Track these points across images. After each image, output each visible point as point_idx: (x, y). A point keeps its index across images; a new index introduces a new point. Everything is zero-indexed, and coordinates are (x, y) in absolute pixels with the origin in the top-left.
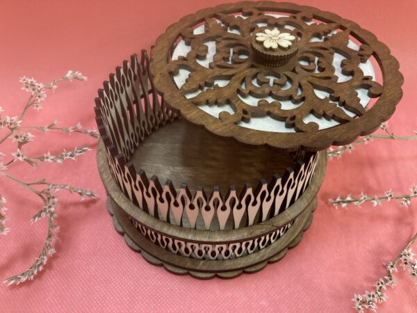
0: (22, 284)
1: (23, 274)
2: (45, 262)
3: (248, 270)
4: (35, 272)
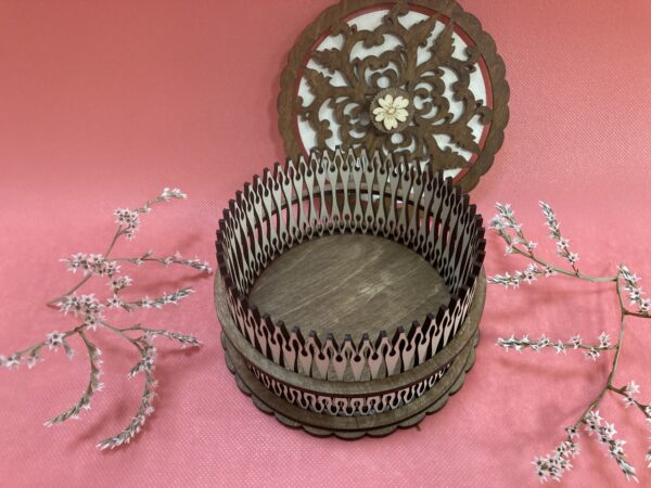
0: (117, 448)
1: (118, 437)
2: (143, 422)
4: (132, 434)
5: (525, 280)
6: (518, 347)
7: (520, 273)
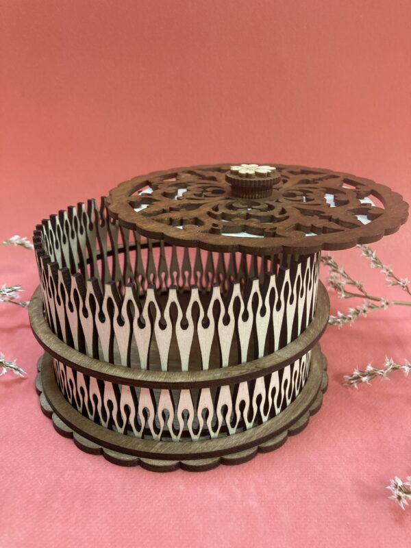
3: (228, 457)
5: (360, 314)
6: (364, 379)
7: (352, 310)
